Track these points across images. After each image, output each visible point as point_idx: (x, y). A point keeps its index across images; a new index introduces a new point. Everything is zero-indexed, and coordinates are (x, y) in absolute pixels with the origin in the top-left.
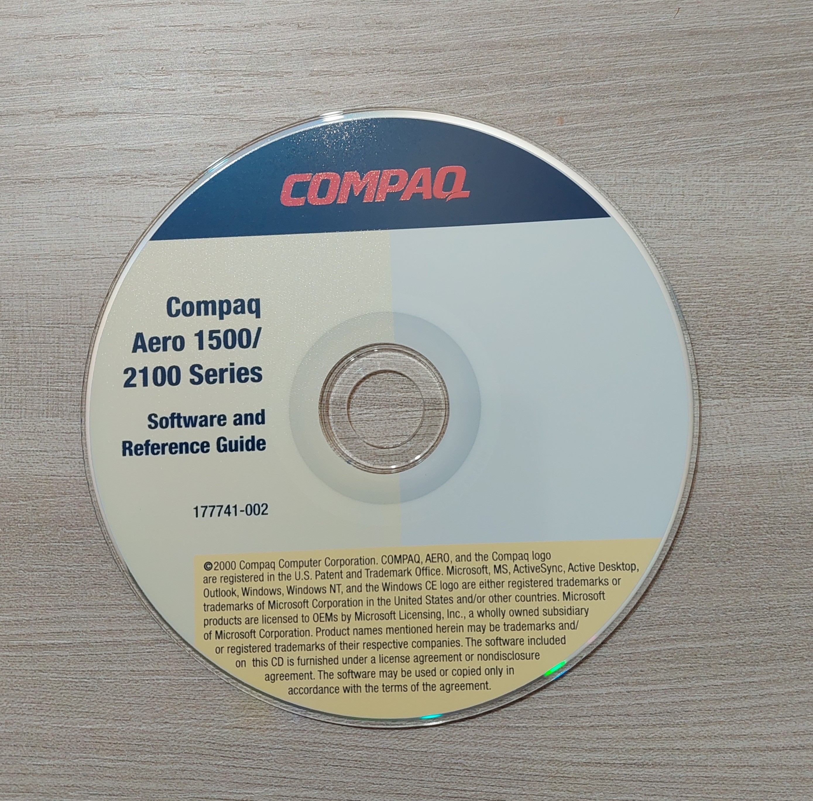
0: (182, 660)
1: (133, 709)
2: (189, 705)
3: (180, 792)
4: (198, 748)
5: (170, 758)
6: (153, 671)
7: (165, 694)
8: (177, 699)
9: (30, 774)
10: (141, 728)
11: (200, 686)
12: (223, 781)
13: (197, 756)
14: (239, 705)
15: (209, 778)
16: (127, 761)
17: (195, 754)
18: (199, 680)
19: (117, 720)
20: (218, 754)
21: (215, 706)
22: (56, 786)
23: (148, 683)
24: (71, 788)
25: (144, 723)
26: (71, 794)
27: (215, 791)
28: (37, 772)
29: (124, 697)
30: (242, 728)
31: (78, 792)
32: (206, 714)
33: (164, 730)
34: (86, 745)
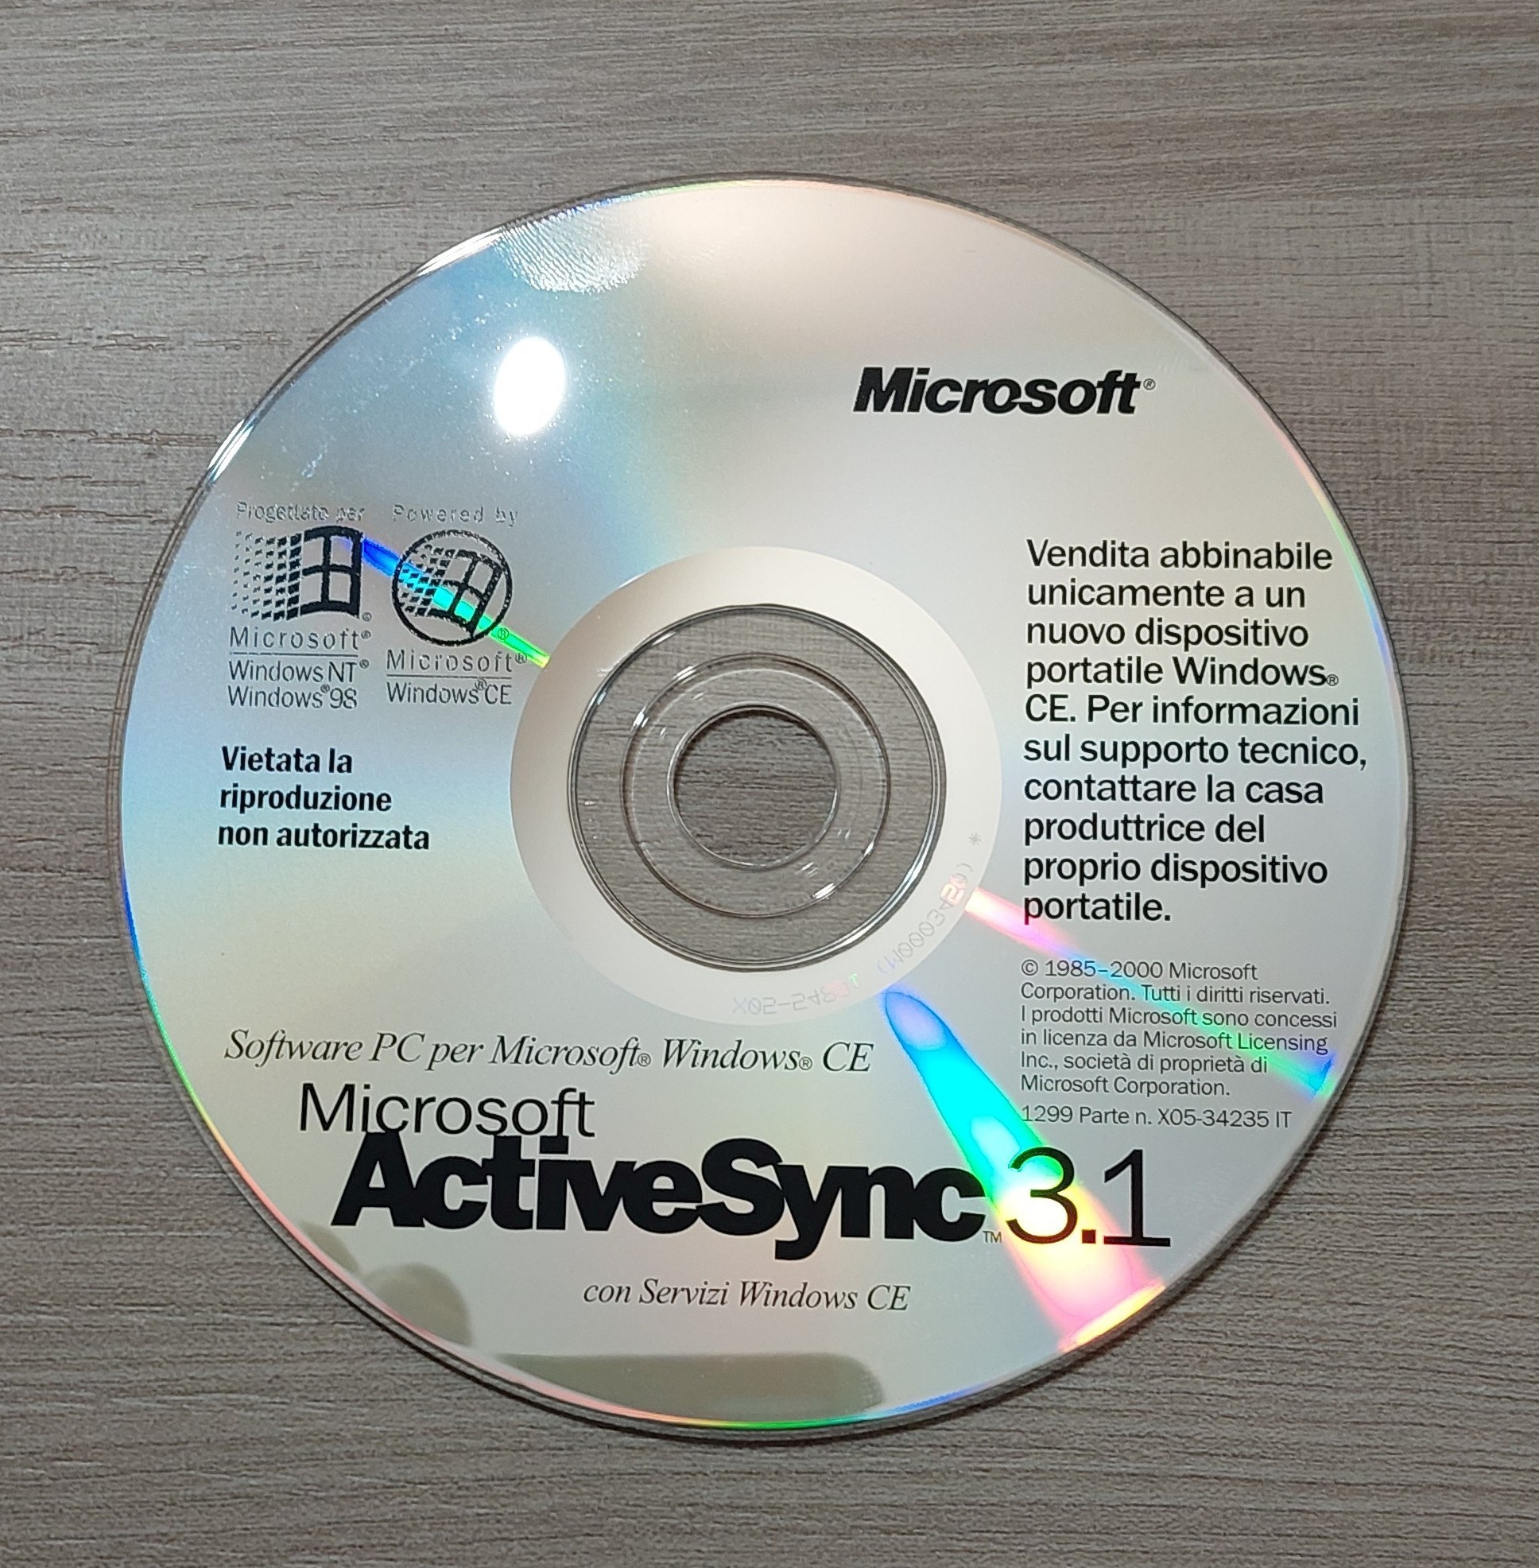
0: (1385, 1172)
1: (1280, 1274)
2: (1405, 1268)
3: (1390, 1450)
4: (1428, 1359)
5: (1369, 1378)
6: (1320, 1194)
7: (1350, 1243)
8: (1377, 1254)
9: (1052, 1408)
10: (1300, 1316)
11: (1430, 1228)
12: (1486, 1430)
13: (1427, 1374)
14: (1516, 1268)
15: (1456, 1422)
16: (1269, 1383)
17: (1423, 1370)
18: (1424, 1215)
19: (1245, 1296)
20: (1472, 1372)
21: (1462, 1271)
22: (1111, 1436)
23: (1312, 1220)
24: (1145, 1440)
25: (1306, 1303)
26: (1146, 1452)
27: (1470, 1451)
28: (1068, 1404)
29: (1259, 1248)
30: (1523, 1317)
31: (1161, 1448)
32: (1443, 1287)
33: (1350, 1319)
34: (1178, 1348)
